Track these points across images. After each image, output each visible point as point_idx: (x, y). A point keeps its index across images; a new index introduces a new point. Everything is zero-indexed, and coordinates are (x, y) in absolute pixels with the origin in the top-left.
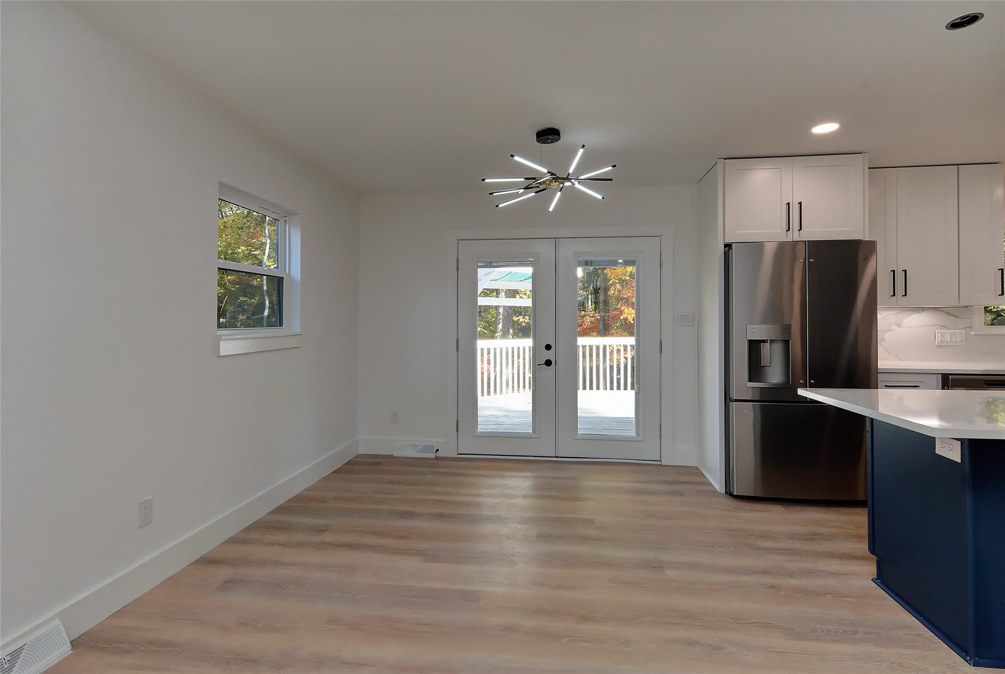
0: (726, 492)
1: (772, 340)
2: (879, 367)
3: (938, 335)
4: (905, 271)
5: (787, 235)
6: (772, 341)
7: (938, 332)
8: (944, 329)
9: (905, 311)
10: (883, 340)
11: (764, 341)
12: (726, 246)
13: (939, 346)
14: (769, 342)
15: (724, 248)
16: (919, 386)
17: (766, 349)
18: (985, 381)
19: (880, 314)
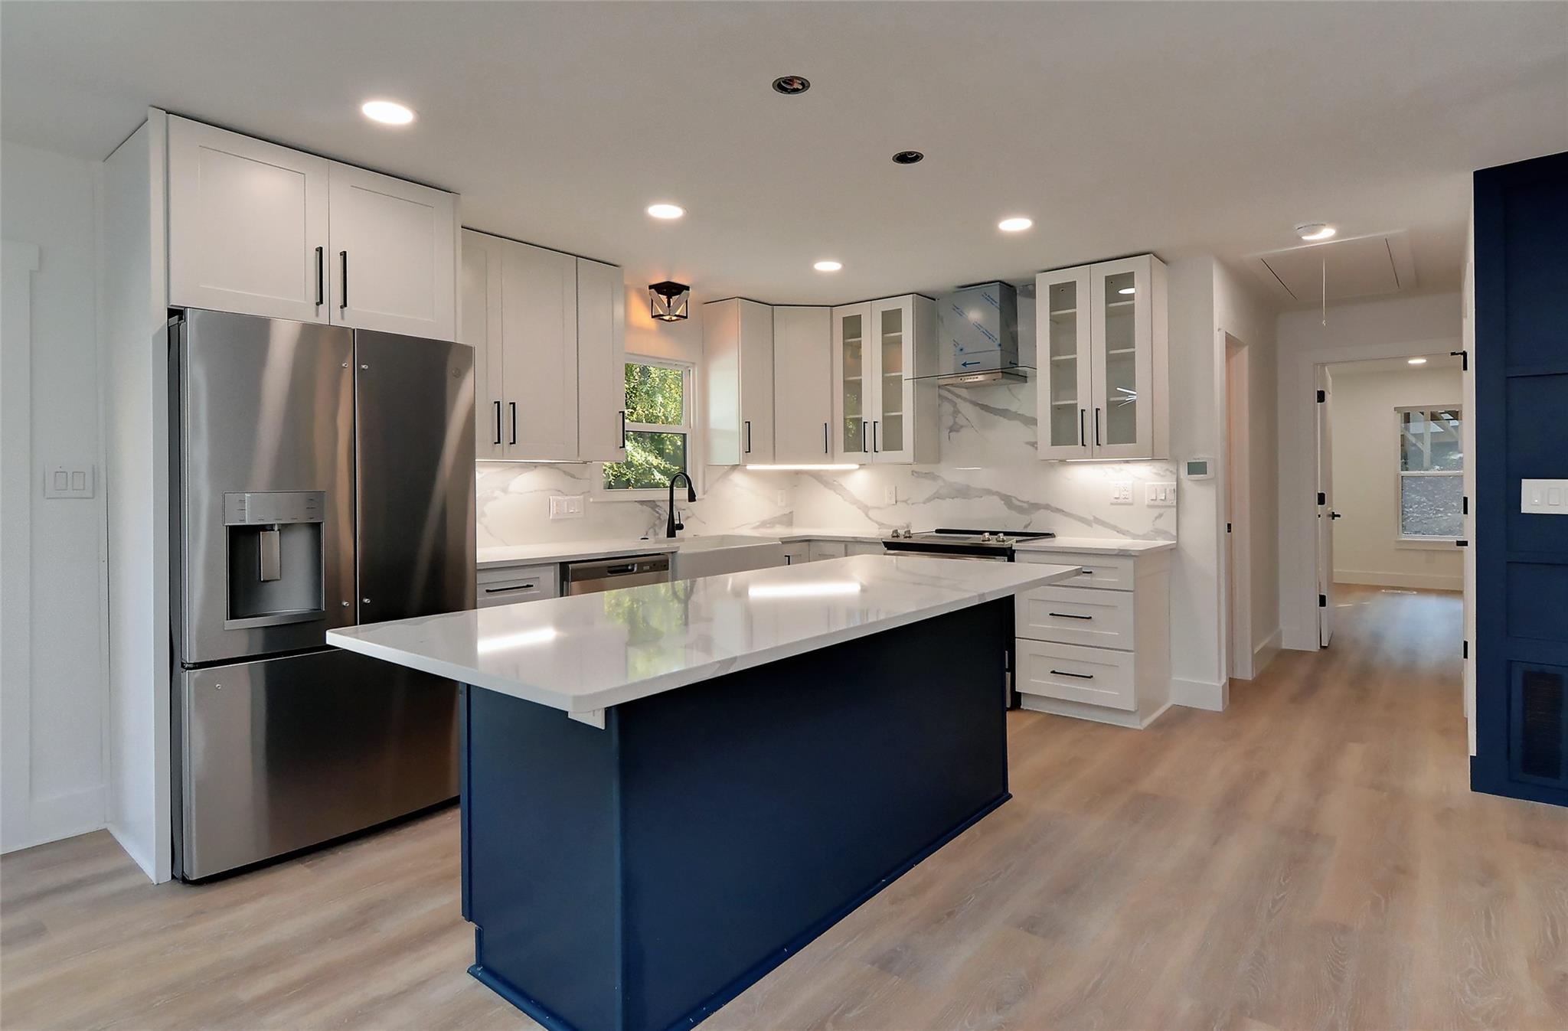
0: (173, 877)
1: (282, 524)
2: (477, 562)
3: (553, 504)
4: (514, 404)
5: (317, 310)
6: (284, 528)
7: (553, 500)
8: (559, 495)
9: (514, 467)
10: (484, 514)
11: (270, 528)
12: (172, 312)
13: (555, 521)
14: (276, 528)
15: (168, 318)
16: (532, 586)
17: (270, 546)
18: (609, 567)
19: (479, 473)
